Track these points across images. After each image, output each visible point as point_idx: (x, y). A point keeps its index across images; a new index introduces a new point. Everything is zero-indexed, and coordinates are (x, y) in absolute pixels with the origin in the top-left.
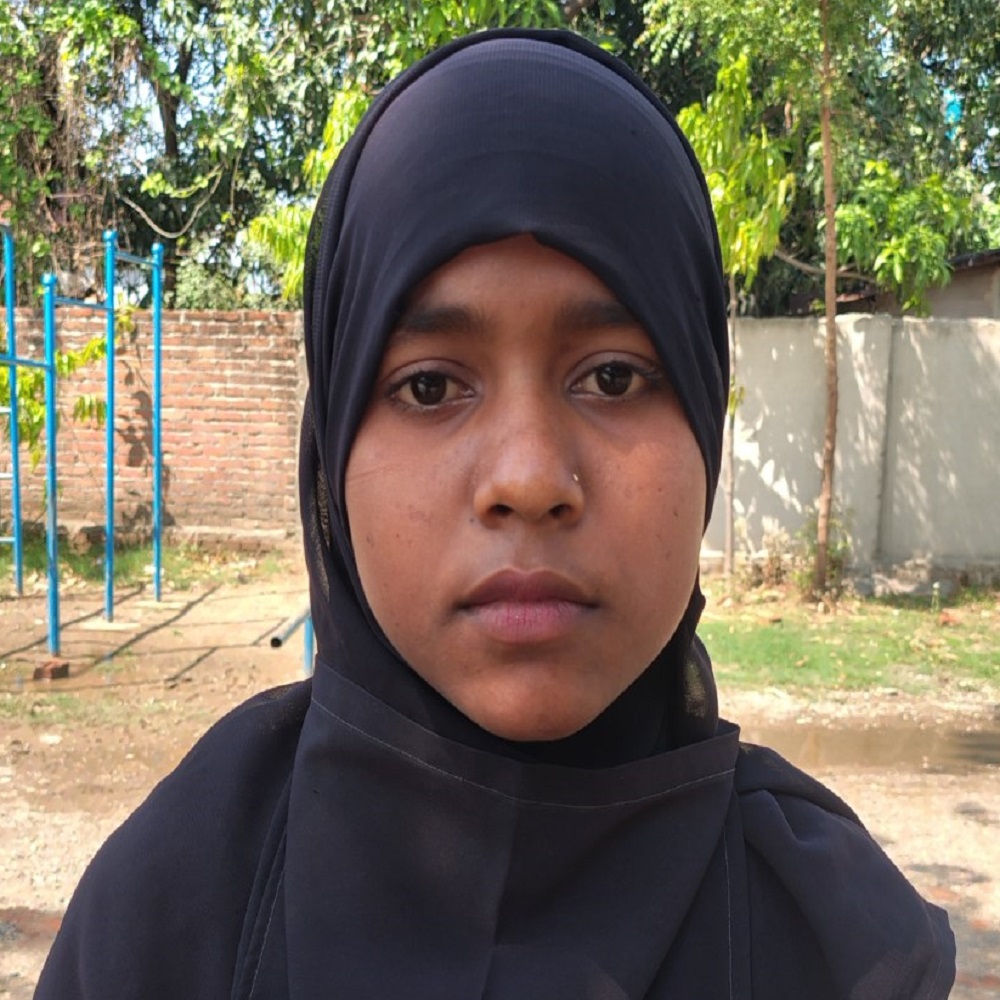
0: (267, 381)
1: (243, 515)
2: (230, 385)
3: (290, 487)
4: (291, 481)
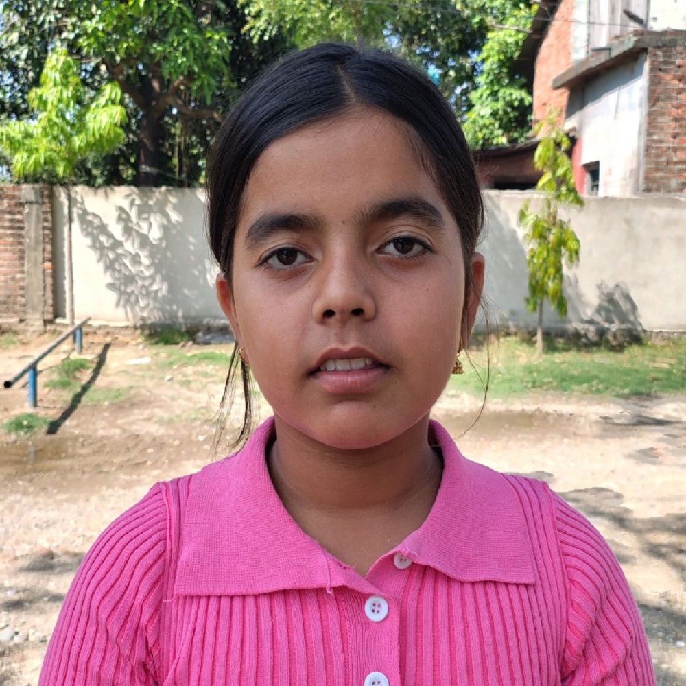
0: (3, 227)
3: (22, 292)
4: (22, 288)
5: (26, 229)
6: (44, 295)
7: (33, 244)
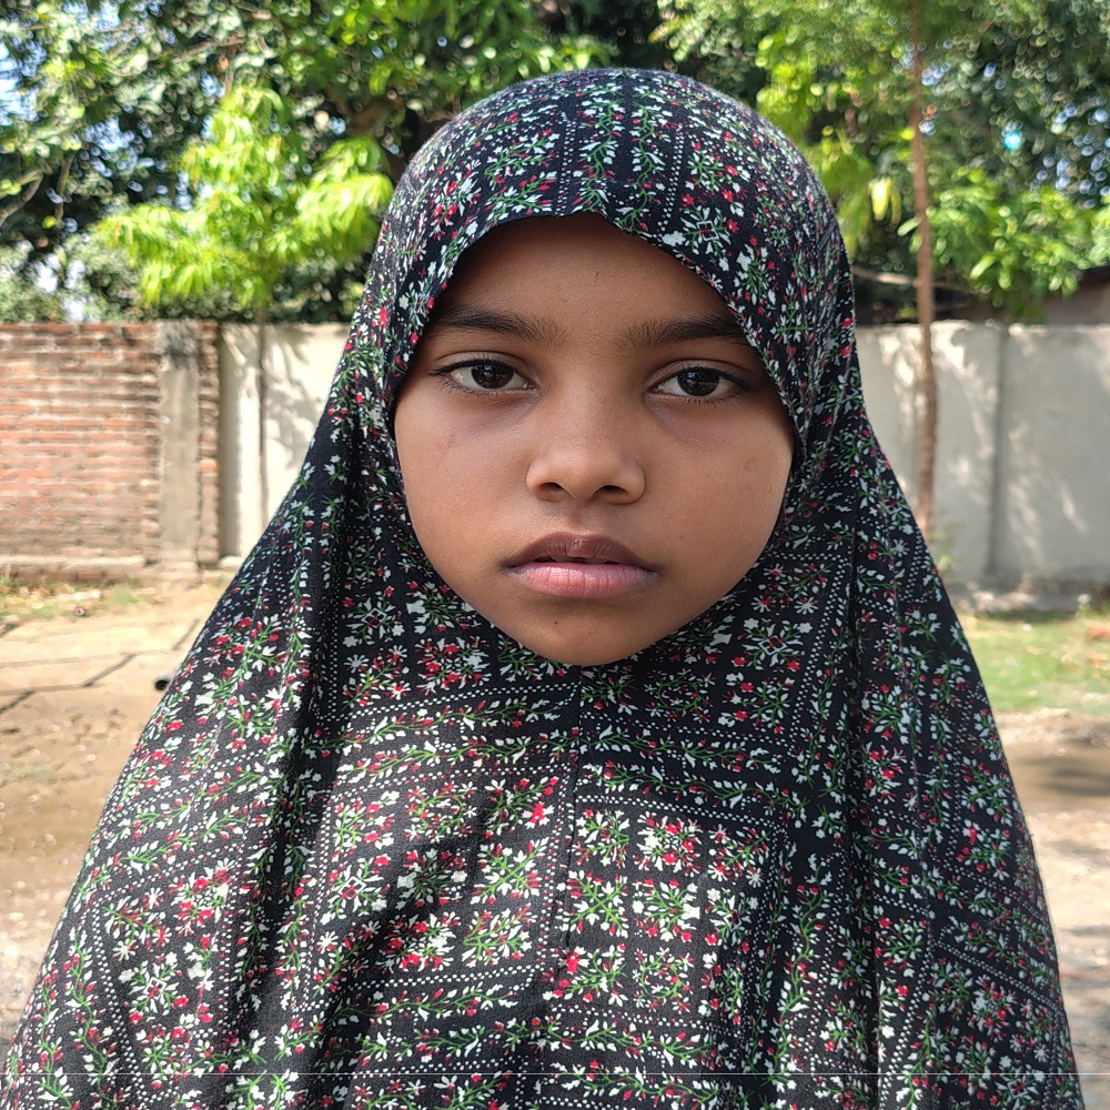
0: (113, 397)
1: (79, 543)
2: (57, 403)
3: (151, 512)
4: (153, 505)
5: (163, 401)
6: (199, 518)
7: (177, 426)
